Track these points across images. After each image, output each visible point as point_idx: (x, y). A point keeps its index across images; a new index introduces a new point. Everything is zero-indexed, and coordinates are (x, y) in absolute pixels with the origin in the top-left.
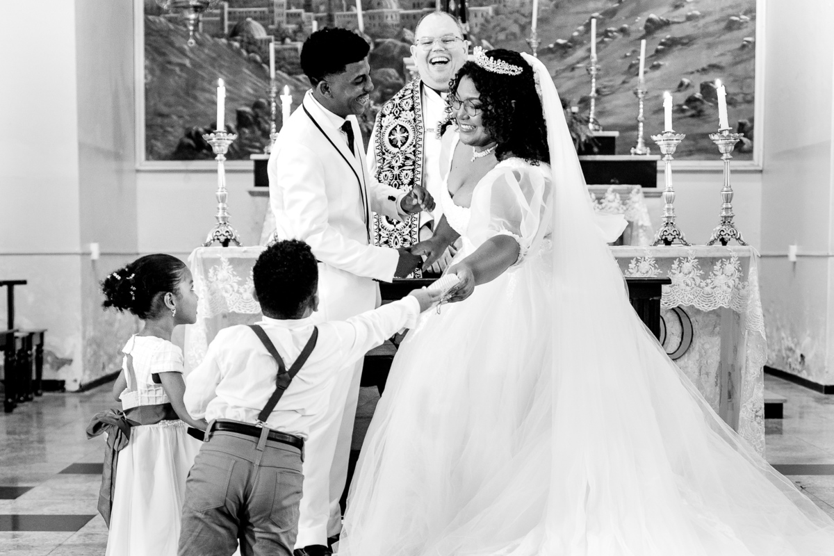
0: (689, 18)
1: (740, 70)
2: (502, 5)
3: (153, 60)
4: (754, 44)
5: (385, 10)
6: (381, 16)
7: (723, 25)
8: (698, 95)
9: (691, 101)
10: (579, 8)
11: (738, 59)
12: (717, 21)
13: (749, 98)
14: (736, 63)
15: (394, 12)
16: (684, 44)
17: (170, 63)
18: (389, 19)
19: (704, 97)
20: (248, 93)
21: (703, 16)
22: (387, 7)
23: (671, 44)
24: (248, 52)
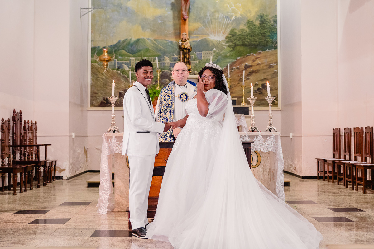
0: (258, 65)
1: (273, 80)
2: (201, 61)
3: (93, 76)
4: (277, 72)
5: (165, 62)
6: (164, 63)
7: (268, 66)
8: (261, 87)
9: (259, 89)
10: (224, 61)
11: (273, 77)
12: (266, 66)
13: (276, 88)
14: (272, 78)
15: (168, 62)
16: (256, 72)
17: (98, 77)
18: (166, 64)
19: (263, 88)
20: (123, 87)
21: (262, 64)
22: (166, 61)
23: (252, 72)
24: (123, 74)
